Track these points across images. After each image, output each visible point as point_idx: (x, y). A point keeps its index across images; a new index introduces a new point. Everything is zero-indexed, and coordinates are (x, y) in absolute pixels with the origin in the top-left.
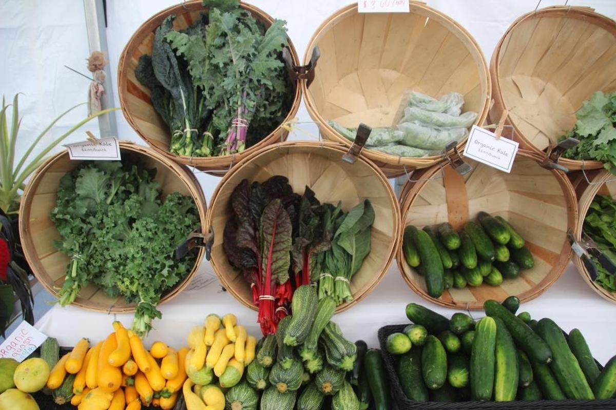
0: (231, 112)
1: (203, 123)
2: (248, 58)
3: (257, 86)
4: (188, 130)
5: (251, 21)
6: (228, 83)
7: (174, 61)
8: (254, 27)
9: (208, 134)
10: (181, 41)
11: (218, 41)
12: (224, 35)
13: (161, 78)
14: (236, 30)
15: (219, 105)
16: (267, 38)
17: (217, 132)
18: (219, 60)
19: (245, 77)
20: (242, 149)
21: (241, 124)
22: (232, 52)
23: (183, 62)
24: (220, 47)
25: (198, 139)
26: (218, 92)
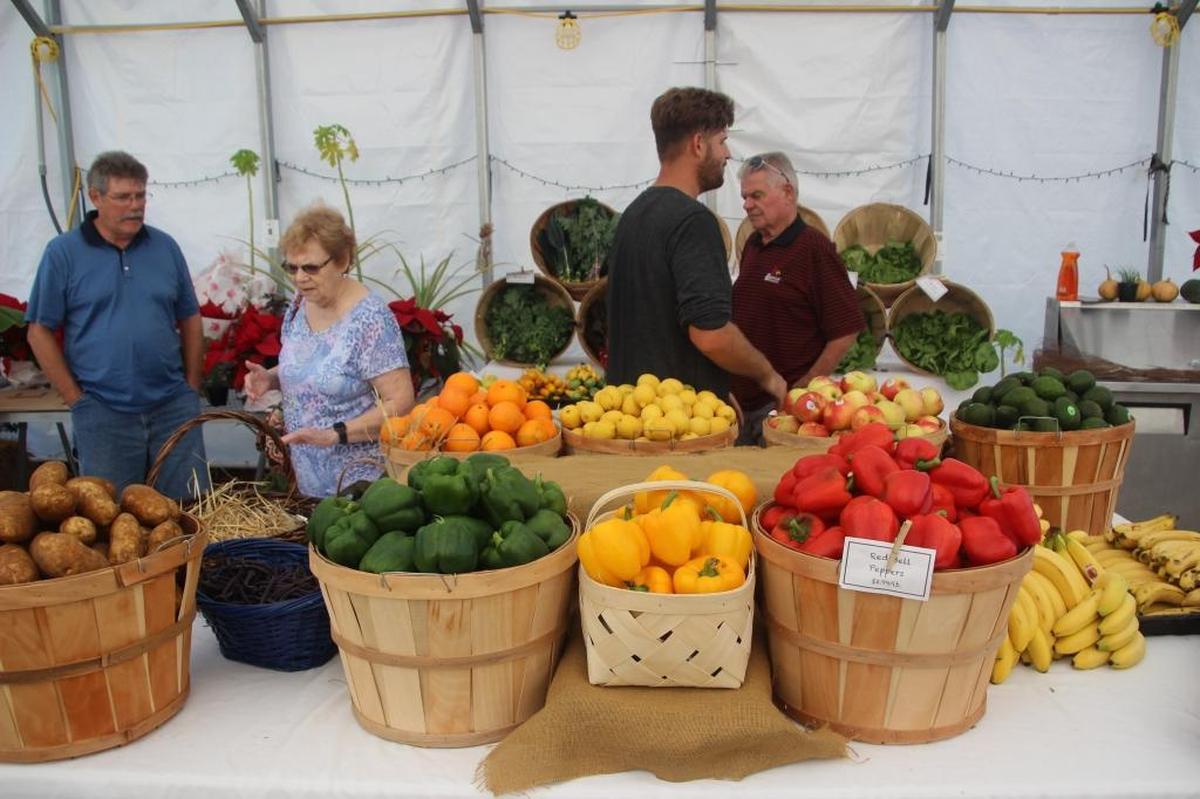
0: (593, 260)
1: (575, 267)
2: (602, 233)
3: (606, 247)
4: (568, 270)
5: (603, 212)
6: (591, 245)
7: (562, 233)
8: (605, 216)
9: (578, 273)
10: (566, 222)
11: (586, 223)
12: (590, 220)
13: (553, 243)
14: (596, 218)
15: (585, 257)
16: (612, 222)
17: (583, 272)
18: (587, 234)
19: (600, 243)
20: (597, 279)
21: (597, 266)
22: (594, 230)
23: (567, 234)
24: (588, 227)
25: (573, 276)
26: (585, 250)
